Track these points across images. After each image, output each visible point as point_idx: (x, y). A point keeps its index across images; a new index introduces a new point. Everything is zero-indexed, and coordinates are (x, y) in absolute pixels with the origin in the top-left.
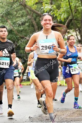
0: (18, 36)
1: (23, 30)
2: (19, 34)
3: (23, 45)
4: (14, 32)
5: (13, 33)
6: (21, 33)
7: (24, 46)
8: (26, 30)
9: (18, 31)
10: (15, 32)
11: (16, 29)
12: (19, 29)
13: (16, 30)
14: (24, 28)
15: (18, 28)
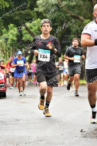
0: (69, 15)
1: (76, 5)
2: (70, 12)
3: (76, 27)
4: (63, 9)
5: (61, 9)
6: (73, 9)
7: (76, 29)
8: (80, 6)
9: (68, 7)
10: (65, 9)
11: (66, 4)
12: (70, 4)
13: (66, 6)
14: (77, 4)
15: (68, 2)
